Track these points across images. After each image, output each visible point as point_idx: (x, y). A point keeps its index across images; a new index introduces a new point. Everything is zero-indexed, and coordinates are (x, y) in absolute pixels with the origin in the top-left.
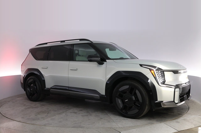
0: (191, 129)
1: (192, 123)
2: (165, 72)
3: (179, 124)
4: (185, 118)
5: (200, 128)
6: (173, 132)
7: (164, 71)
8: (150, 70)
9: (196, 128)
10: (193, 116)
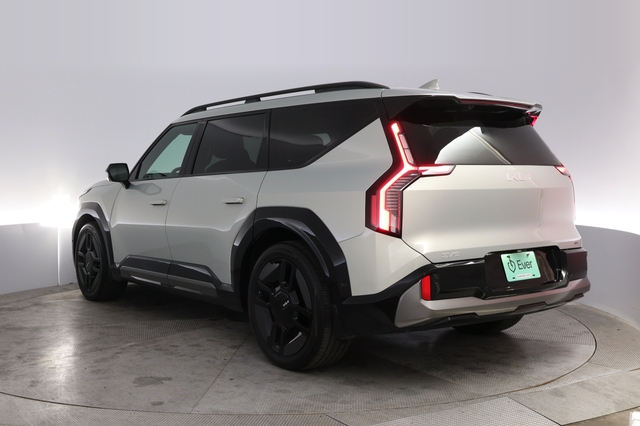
0: (604, 417)
1: (608, 396)
3: (564, 400)
4: (584, 378)
5: (635, 415)
9: (622, 414)
10: (613, 372)
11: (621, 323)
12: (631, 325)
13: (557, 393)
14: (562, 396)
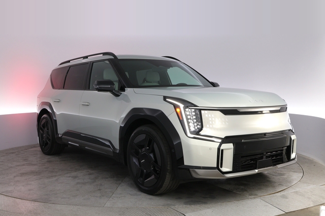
0: (307, 208)
2: (202, 112)
3: (287, 200)
5: (323, 207)
6: (277, 215)
7: (200, 110)
8: (176, 107)
9: (316, 207)
10: (312, 186)
11: (316, 162)
12: (321, 163)
13: (284, 197)
14: (287, 198)
